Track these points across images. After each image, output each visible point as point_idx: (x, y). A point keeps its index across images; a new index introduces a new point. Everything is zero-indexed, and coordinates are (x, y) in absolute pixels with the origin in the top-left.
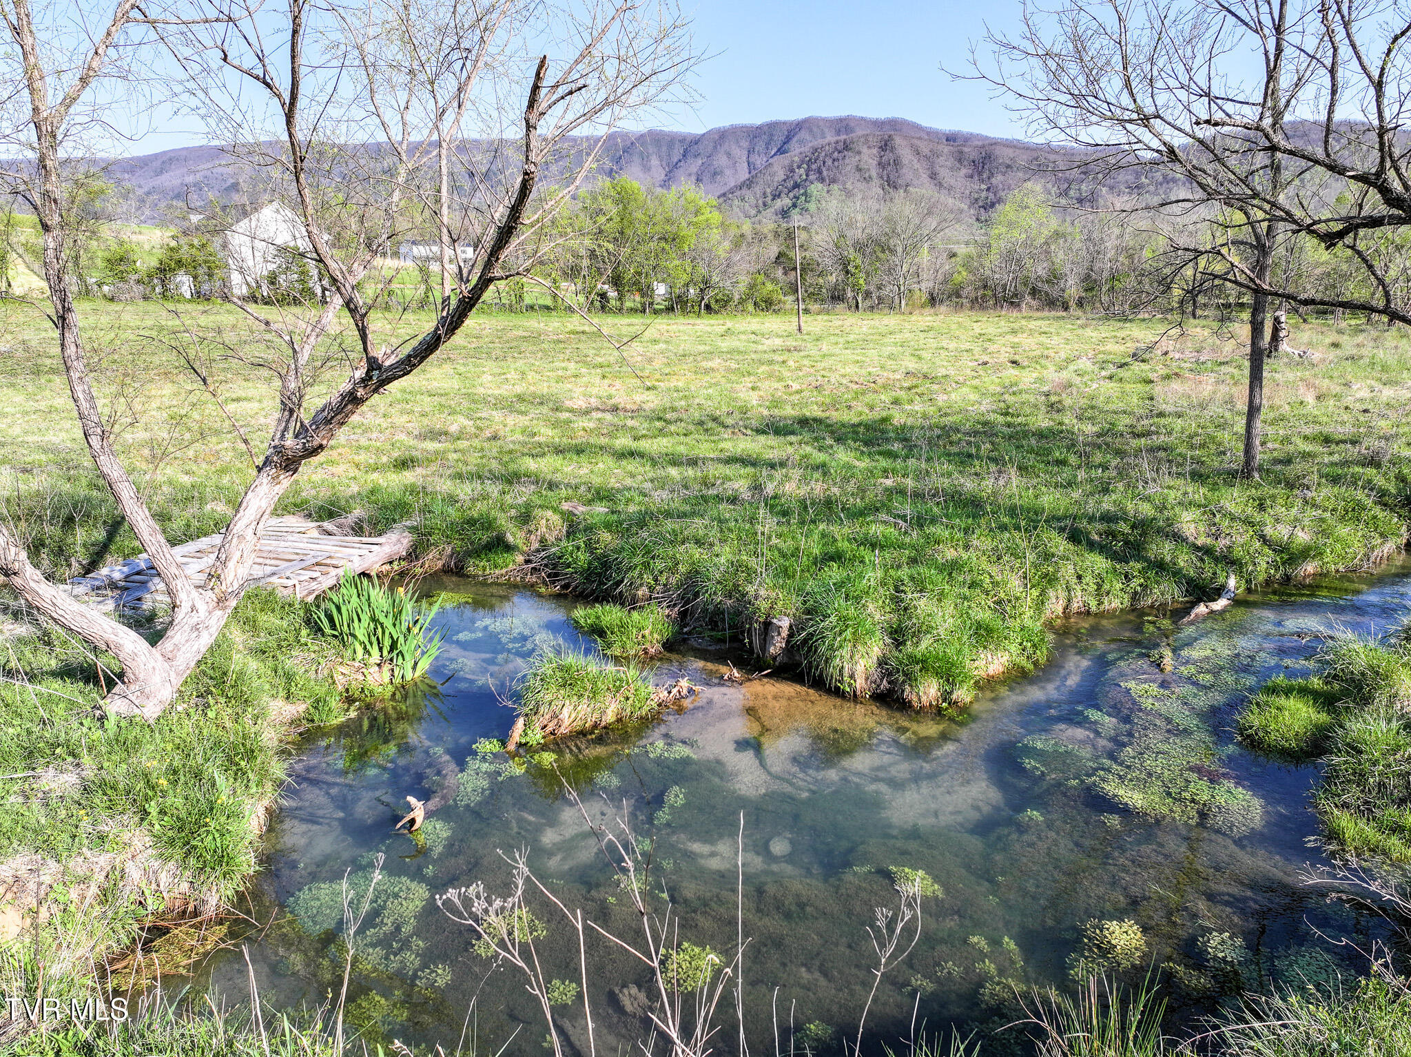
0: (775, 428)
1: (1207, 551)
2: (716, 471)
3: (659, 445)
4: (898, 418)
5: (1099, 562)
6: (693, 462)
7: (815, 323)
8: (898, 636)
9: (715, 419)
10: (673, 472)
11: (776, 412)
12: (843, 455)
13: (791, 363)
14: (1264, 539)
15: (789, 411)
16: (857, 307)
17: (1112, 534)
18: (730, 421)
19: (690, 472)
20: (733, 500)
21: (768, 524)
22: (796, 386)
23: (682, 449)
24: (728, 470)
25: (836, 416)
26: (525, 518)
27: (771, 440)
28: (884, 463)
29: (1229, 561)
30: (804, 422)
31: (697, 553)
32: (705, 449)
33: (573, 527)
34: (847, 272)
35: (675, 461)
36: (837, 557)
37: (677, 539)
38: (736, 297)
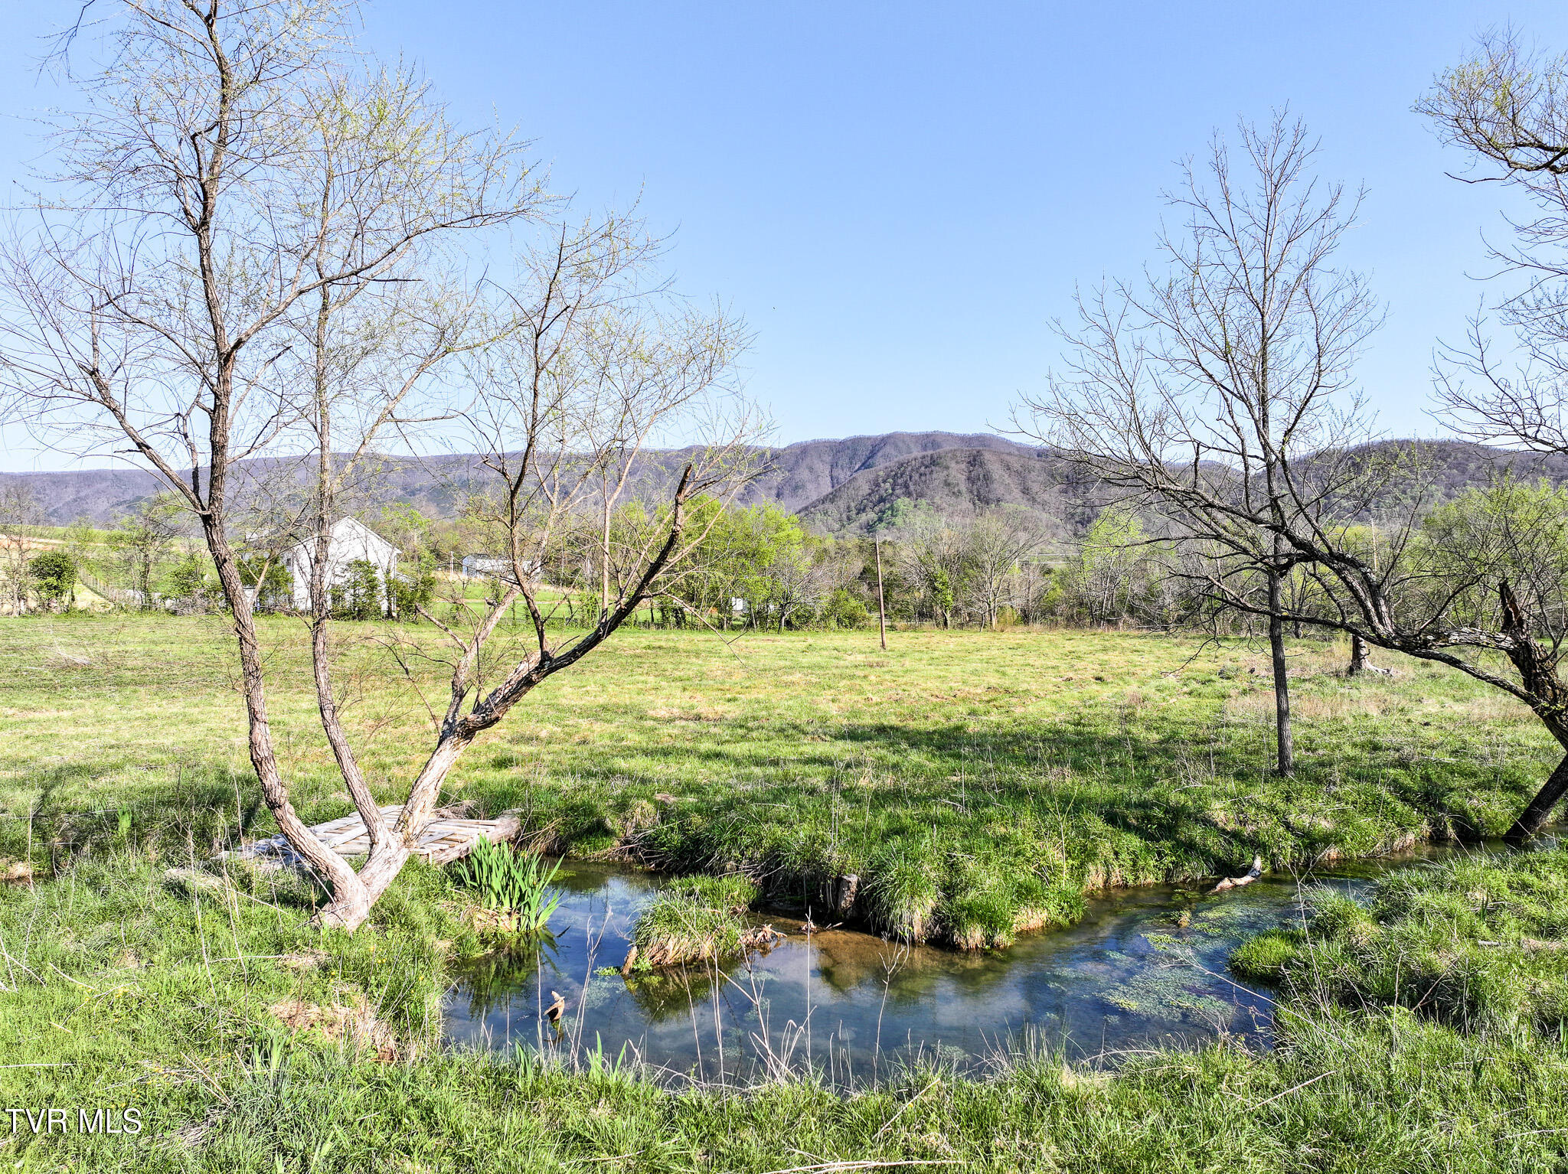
0: (853, 735)
1: (1235, 835)
2: (794, 769)
3: (740, 749)
4: (973, 727)
5: (1134, 842)
6: (775, 763)
7: (900, 641)
8: (949, 890)
9: (795, 727)
10: (757, 771)
11: (855, 721)
12: (915, 757)
13: (872, 678)
14: (1288, 826)
15: (868, 721)
16: (946, 623)
17: (1149, 819)
18: (810, 729)
19: (771, 770)
20: (812, 792)
21: (840, 807)
22: (876, 699)
23: (764, 752)
24: (807, 769)
25: (912, 725)
26: (622, 806)
27: (849, 745)
28: (952, 763)
29: (1256, 844)
30: (882, 730)
31: (778, 831)
32: (785, 750)
33: (665, 814)
34: (935, 589)
35: (759, 762)
36: (901, 831)
37: (762, 819)
38: (819, 613)
